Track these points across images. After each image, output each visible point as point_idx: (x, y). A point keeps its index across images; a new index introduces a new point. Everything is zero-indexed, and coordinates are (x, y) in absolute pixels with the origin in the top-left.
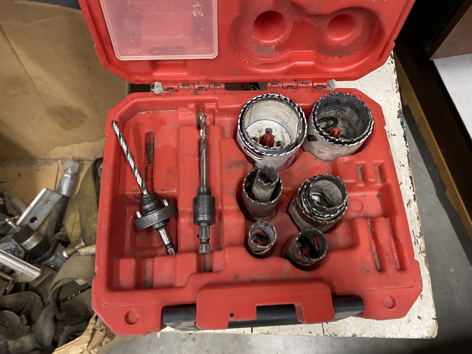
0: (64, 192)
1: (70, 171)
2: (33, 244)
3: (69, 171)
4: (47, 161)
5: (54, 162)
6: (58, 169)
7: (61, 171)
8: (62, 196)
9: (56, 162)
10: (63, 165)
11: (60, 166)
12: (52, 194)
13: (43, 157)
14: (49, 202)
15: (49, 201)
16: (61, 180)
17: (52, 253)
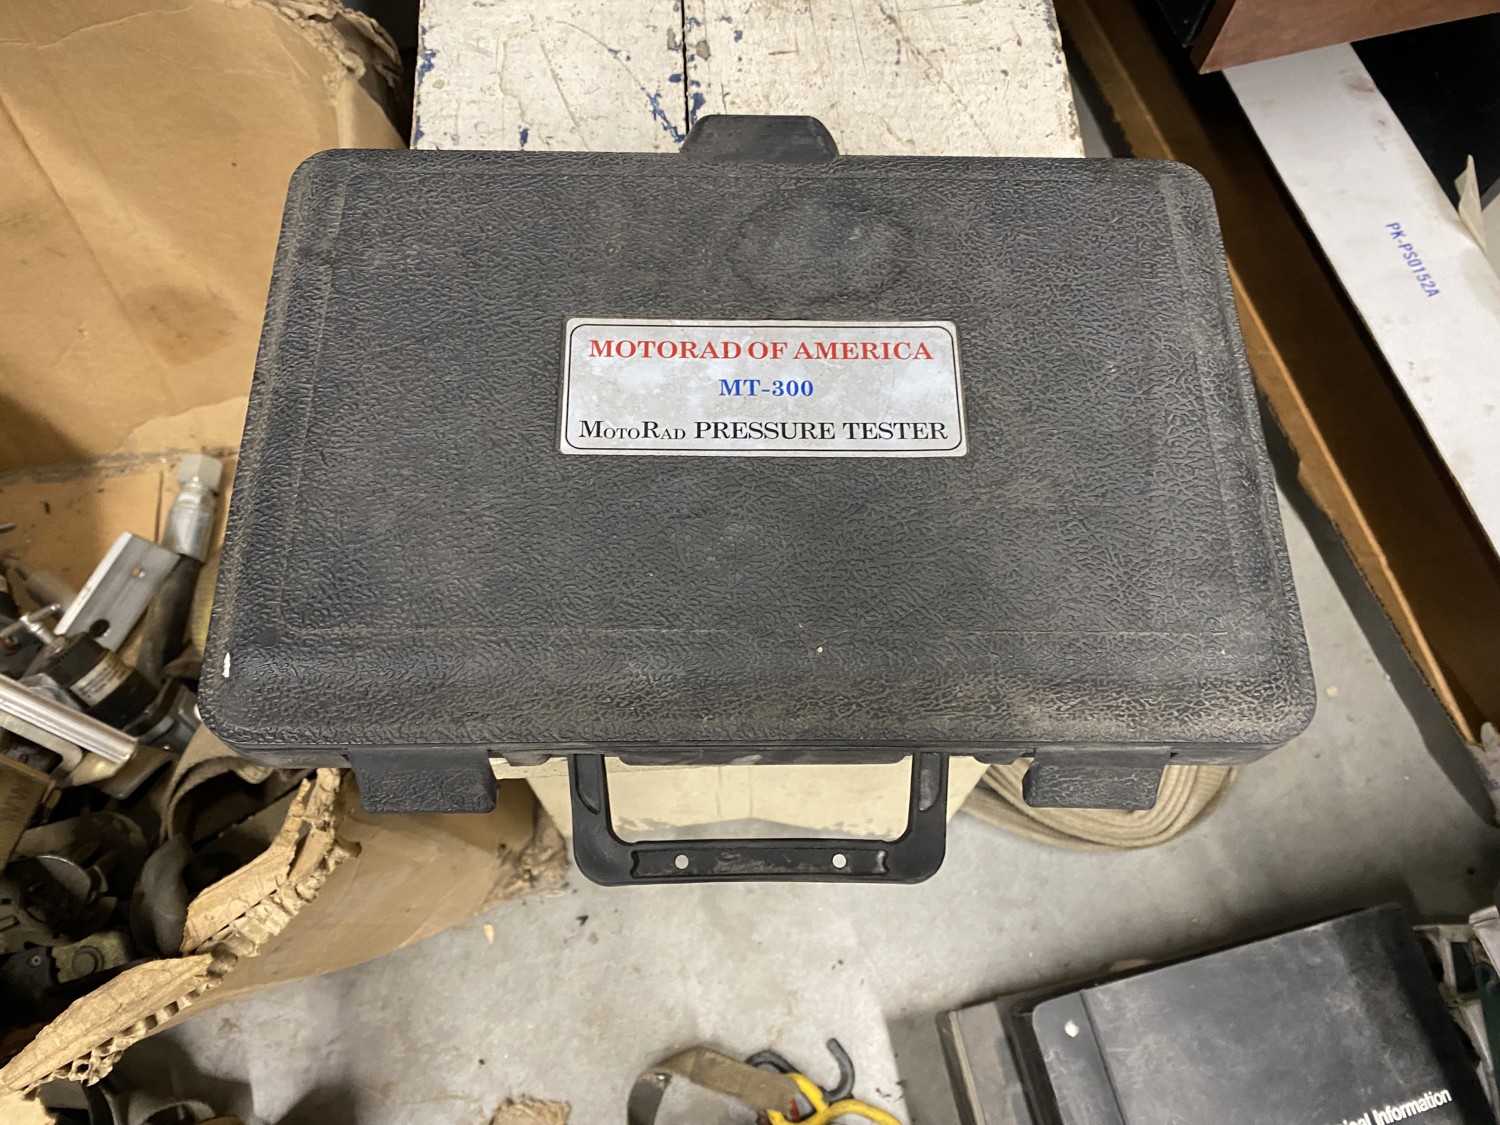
0: (186, 544)
1: (195, 483)
2: (104, 685)
3: (193, 485)
4: (126, 463)
5: (147, 464)
6: (162, 482)
7: (168, 490)
8: (178, 557)
9: (153, 462)
10: (174, 470)
11: (167, 475)
12: (149, 548)
13: (114, 453)
14: (142, 575)
15: (141, 570)
16: (171, 513)
17: (165, 709)
